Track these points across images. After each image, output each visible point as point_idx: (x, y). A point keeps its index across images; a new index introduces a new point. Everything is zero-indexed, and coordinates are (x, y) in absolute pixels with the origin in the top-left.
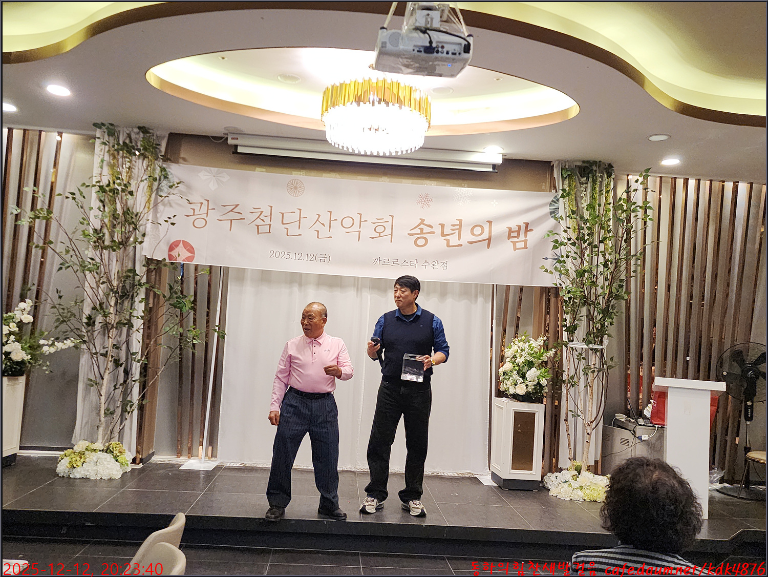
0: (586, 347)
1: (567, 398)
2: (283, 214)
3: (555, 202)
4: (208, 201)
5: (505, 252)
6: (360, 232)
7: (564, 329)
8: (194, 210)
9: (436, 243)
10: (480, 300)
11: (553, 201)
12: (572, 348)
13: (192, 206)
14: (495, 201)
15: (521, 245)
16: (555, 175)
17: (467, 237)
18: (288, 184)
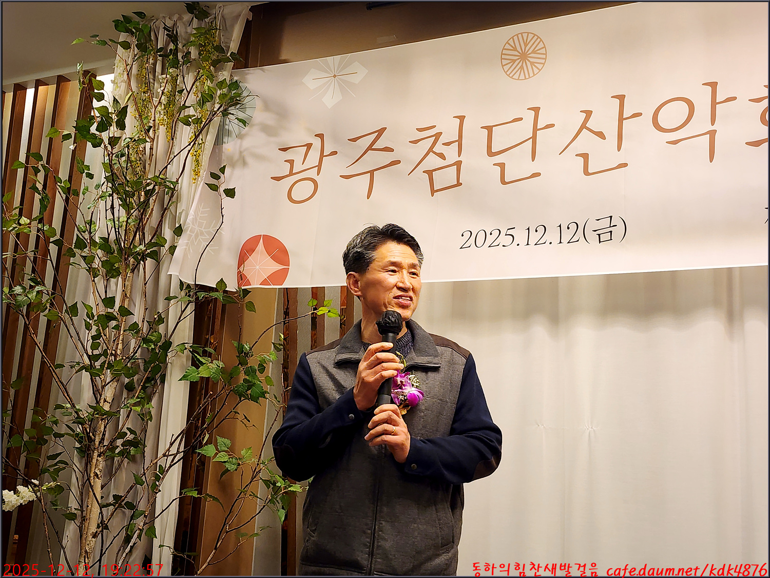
2: (490, 129)
8: (291, 162)
13: (289, 155)
18: (504, 52)
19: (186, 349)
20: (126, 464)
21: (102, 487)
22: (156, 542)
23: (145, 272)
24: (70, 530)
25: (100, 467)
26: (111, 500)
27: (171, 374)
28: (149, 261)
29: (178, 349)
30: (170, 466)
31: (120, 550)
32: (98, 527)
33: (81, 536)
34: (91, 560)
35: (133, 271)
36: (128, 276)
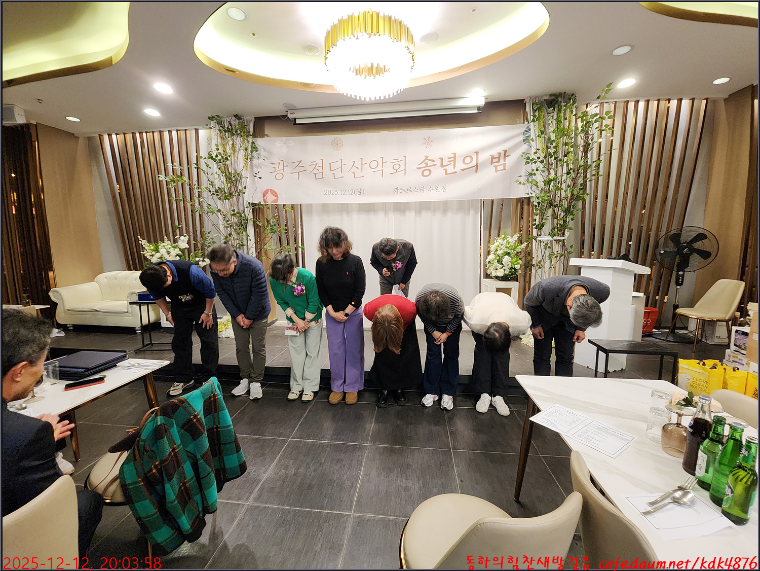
0: (551, 239)
1: (535, 277)
2: (330, 164)
3: (528, 132)
4: (283, 161)
5: (489, 175)
6: (382, 170)
7: (534, 227)
8: (275, 168)
9: (438, 173)
10: (472, 212)
11: (525, 131)
12: (540, 240)
13: (274, 166)
14: (480, 136)
15: (501, 167)
16: (527, 110)
17: (460, 165)
18: (332, 142)
19: (251, 220)
27: (248, 226)
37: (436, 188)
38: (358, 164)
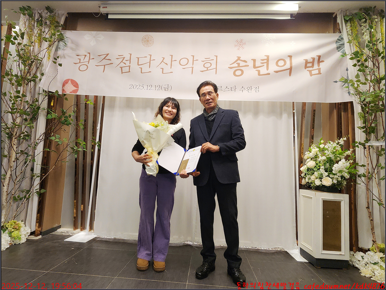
2: (138, 58)
3: (341, 40)
4: (89, 53)
5: (303, 78)
6: (193, 68)
8: (80, 59)
9: (250, 73)
11: (338, 40)
14: (293, 42)
16: (339, 21)
17: (273, 67)
18: (143, 39)
19: (45, 109)
20: (24, 142)
21: (16, 148)
22: (35, 163)
23: (31, 86)
24: (5, 160)
25: (16, 142)
26: (20, 152)
27: (40, 116)
28: (32, 82)
29: (42, 109)
30: (40, 142)
31: (23, 166)
32: (15, 159)
33: (9, 162)
34: (13, 168)
35: (26, 85)
36: (25, 86)
37: (248, 88)
38: (168, 60)
